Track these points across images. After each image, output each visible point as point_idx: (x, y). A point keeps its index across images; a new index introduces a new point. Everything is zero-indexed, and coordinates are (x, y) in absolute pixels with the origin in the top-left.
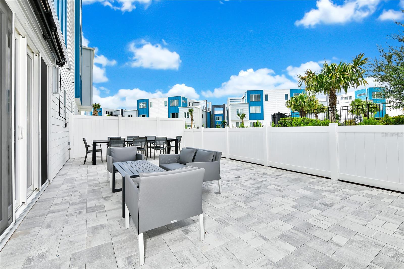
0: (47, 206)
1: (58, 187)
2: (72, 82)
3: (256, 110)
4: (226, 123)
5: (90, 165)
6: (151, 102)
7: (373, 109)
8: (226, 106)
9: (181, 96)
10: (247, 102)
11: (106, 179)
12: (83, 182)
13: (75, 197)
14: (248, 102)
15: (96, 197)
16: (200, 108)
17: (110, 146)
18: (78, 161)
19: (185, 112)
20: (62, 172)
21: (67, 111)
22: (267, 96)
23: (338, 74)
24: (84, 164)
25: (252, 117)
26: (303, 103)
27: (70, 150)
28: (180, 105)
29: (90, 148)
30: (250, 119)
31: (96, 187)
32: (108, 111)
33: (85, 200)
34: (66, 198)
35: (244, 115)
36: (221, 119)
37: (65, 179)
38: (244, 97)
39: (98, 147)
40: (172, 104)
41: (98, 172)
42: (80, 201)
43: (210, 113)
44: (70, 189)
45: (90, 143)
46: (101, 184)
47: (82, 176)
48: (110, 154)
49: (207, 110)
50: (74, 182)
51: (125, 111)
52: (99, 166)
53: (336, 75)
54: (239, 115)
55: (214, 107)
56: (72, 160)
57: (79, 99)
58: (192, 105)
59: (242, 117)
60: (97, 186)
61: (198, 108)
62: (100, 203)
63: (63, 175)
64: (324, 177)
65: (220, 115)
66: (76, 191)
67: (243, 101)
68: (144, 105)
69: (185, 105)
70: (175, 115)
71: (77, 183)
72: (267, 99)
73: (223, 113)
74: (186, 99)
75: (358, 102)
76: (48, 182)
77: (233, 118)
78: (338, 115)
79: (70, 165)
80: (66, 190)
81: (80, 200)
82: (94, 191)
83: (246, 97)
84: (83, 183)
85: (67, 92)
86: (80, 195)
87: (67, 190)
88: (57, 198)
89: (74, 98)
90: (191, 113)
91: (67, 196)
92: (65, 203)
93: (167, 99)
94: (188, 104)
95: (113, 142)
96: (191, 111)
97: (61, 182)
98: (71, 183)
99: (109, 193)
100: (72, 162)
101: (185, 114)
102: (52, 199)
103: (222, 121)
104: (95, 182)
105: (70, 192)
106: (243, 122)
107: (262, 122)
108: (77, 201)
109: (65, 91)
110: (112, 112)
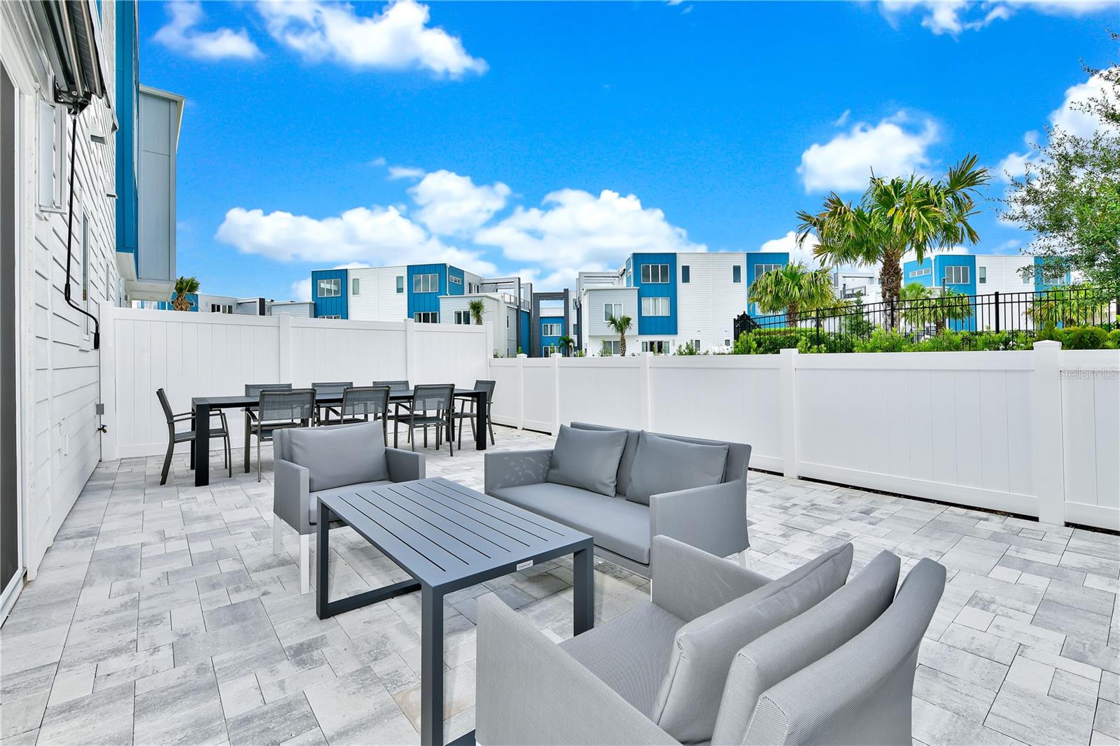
0: (20, 729)
1: (66, 598)
2: (108, 195)
3: (657, 307)
4: (571, 344)
5: (185, 485)
6: (354, 278)
7: (959, 310)
8: (572, 296)
9: (445, 264)
10: (632, 285)
11: (270, 551)
12: (176, 568)
13: (155, 657)
14: (634, 286)
15: (254, 649)
16: (500, 299)
17: (262, 418)
18: (137, 469)
19: (458, 310)
20: (81, 522)
21: (92, 292)
22: (686, 270)
23: (914, 208)
24: (163, 482)
25: (647, 325)
26: (796, 289)
27: (105, 431)
28: (442, 291)
29: (184, 427)
30: (642, 332)
31: (237, 590)
32: (216, 303)
33: (205, 670)
34: (114, 664)
35: (627, 321)
36: (557, 331)
37: (95, 557)
38: (624, 270)
39: (215, 423)
40: (418, 287)
41: (229, 517)
42: (185, 677)
43: (529, 314)
44: (125, 606)
45: (182, 405)
46: (256, 577)
47: (163, 537)
48: (286, 454)
49: (519, 307)
50: (137, 570)
51: (272, 303)
52: (222, 489)
53: (908, 211)
54: (613, 321)
55: (537, 297)
56: (114, 468)
57: (132, 255)
58: (478, 290)
59: (622, 325)
60: (242, 586)
61: (494, 299)
62: (281, 686)
63: (82, 535)
64: (1012, 514)
65: (555, 319)
66: (154, 620)
67: (623, 283)
68: (333, 287)
69: (458, 290)
70: (429, 316)
71: (148, 575)
72: (686, 278)
73: (563, 315)
74: (460, 273)
75: (914, 291)
76: (22, 579)
77: (594, 329)
78: (869, 324)
79: (105, 488)
80: (107, 613)
81: (180, 670)
82: (236, 614)
83: (631, 270)
84: (177, 572)
85: (91, 223)
86: (175, 639)
87: (112, 617)
88: (70, 666)
89: (114, 251)
90: (478, 312)
91: (117, 652)
92: (111, 697)
93: (404, 274)
94: (466, 288)
95: (273, 402)
96: (478, 308)
97: (79, 574)
98: (122, 574)
99: (302, 620)
100: (112, 476)
101: (459, 314)
102: (45, 672)
103: (561, 338)
104: (227, 566)
105: (125, 624)
106: (623, 340)
107: (674, 340)
108: (172, 683)
109: (85, 219)
110: (229, 306)
